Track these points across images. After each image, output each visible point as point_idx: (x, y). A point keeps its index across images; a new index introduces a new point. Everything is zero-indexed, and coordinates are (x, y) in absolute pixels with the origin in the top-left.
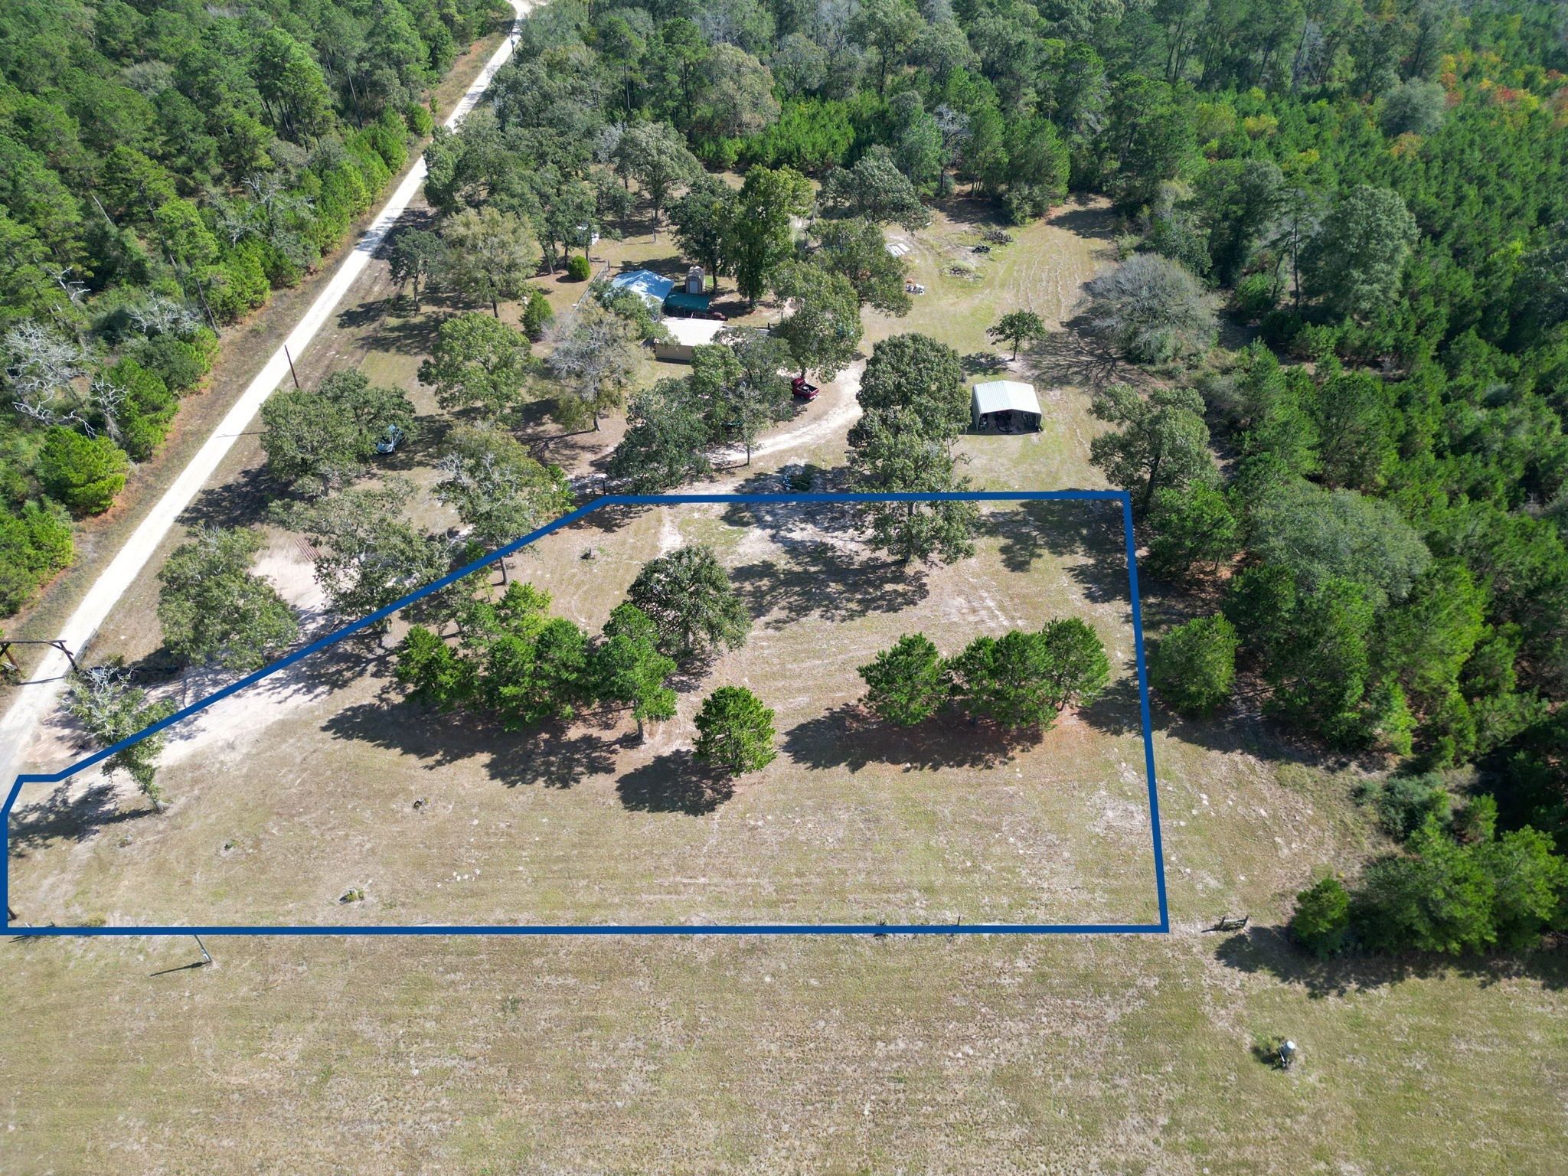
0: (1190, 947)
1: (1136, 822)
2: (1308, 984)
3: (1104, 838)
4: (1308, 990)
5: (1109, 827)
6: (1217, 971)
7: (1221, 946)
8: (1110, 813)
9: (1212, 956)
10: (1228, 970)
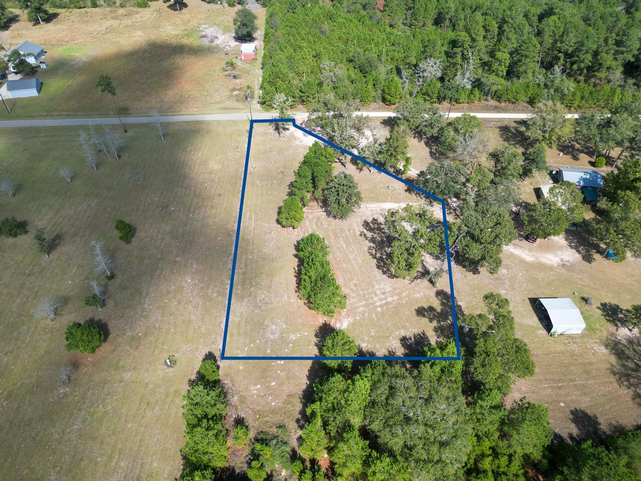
0: (214, 344)
1: (270, 335)
2: (194, 380)
3: (263, 324)
4: (192, 380)
5: (267, 326)
6: (204, 351)
7: (213, 354)
8: (274, 327)
9: (210, 350)
10: (204, 354)
